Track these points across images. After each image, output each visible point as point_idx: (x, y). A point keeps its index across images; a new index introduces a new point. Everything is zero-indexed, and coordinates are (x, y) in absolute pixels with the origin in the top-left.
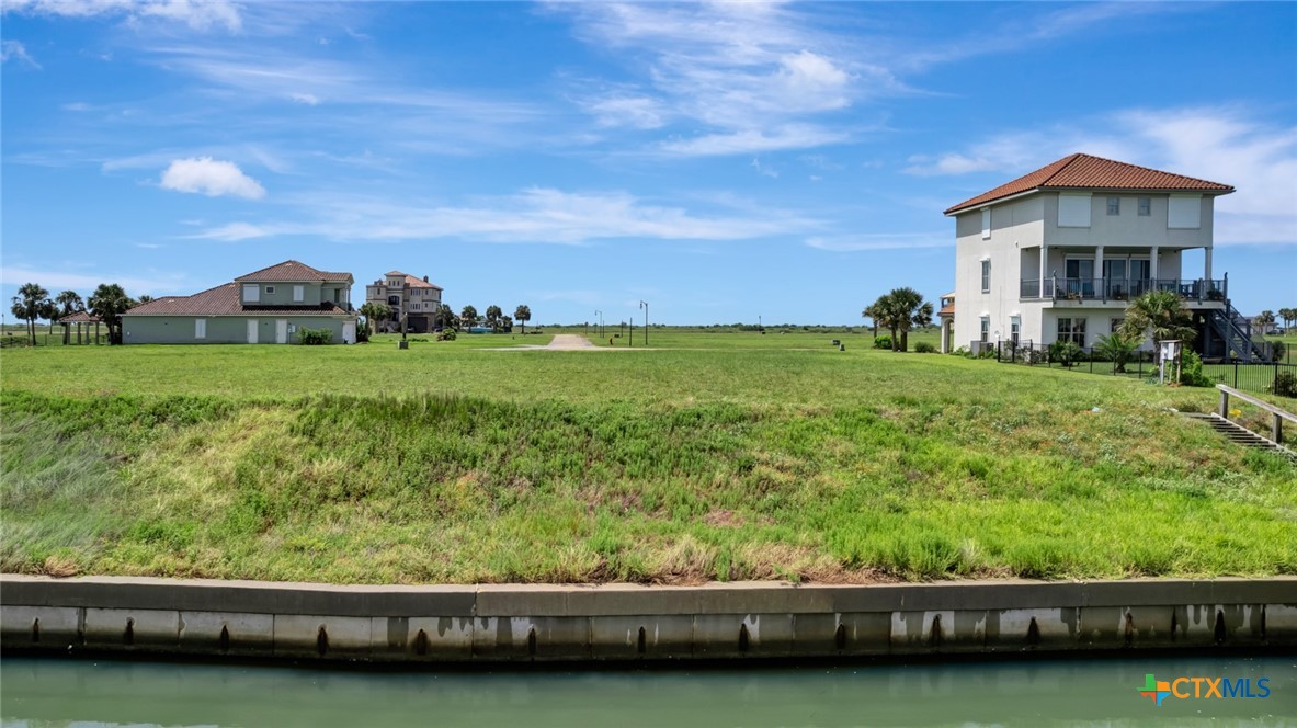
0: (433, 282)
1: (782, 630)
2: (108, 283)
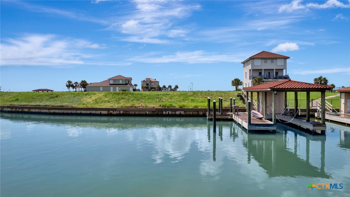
0: (157, 80)
1: (150, 113)
2: (83, 80)
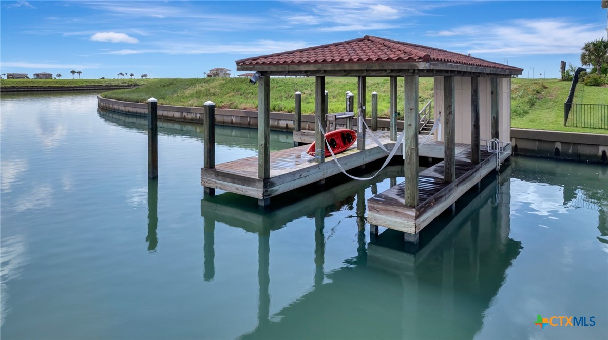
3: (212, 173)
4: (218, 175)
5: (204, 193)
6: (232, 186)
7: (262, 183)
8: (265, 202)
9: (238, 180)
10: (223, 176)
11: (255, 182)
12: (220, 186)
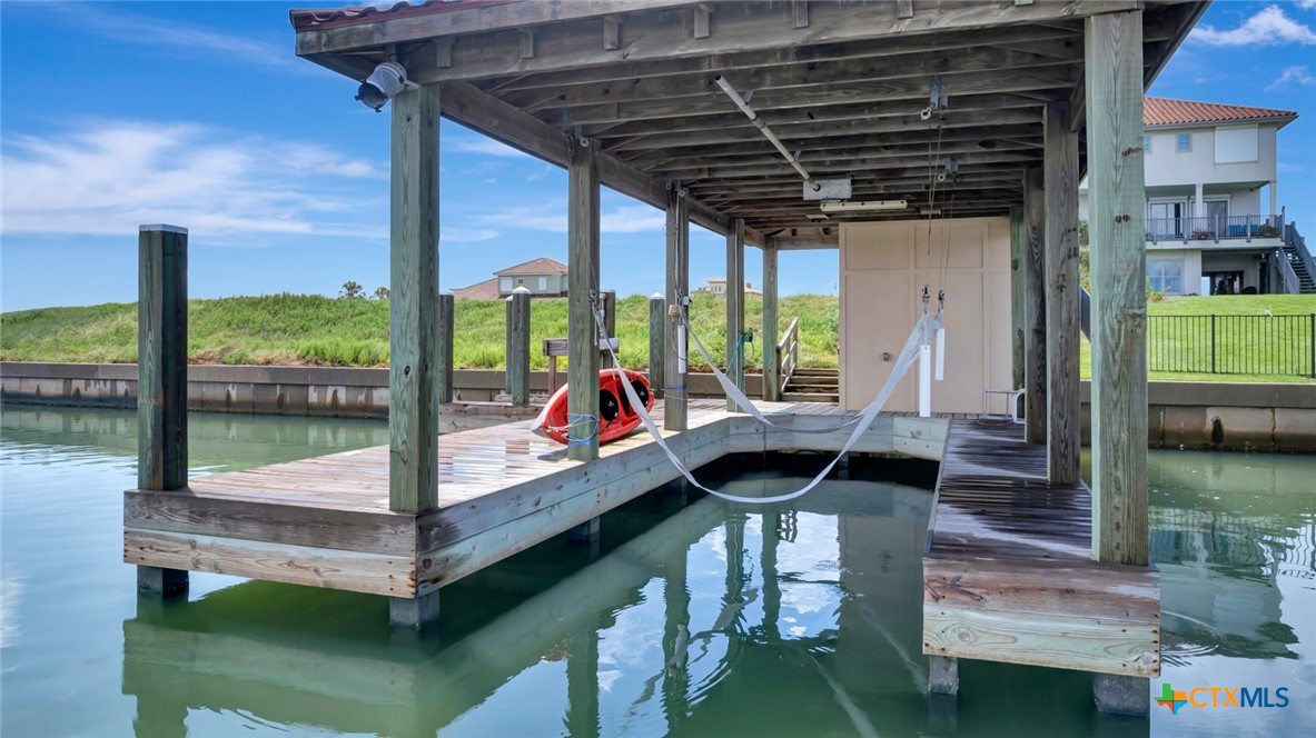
1: (247, 394)
3: (177, 506)
4: (203, 514)
5: (140, 594)
6: (269, 555)
7: (410, 532)
8: (421, 609)
9: (297, 524)
10: (229, 517)
11: (377, 528)
12: (213, 556)
